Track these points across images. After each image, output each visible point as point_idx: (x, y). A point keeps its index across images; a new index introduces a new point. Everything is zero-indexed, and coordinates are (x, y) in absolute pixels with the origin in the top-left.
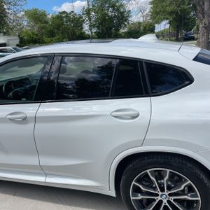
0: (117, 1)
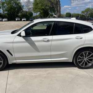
0: (18, 1)
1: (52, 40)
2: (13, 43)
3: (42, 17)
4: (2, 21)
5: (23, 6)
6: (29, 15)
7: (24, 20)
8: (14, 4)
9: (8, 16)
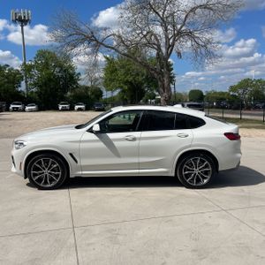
1: (140, 139)
2: (80, 142)
3: (126, 100)
4: (24, 110)
5: (79, 74)
6: (93, 97)
7: (80, 110)
8: (57, 69)
9: (40, 98)
